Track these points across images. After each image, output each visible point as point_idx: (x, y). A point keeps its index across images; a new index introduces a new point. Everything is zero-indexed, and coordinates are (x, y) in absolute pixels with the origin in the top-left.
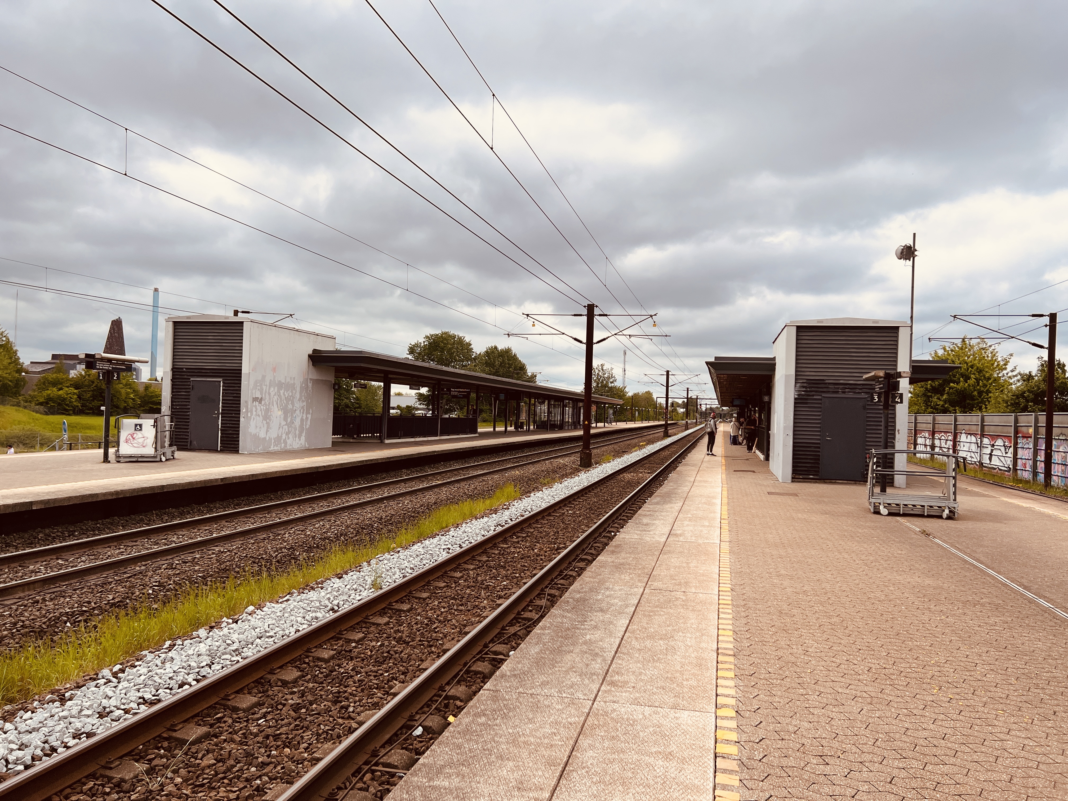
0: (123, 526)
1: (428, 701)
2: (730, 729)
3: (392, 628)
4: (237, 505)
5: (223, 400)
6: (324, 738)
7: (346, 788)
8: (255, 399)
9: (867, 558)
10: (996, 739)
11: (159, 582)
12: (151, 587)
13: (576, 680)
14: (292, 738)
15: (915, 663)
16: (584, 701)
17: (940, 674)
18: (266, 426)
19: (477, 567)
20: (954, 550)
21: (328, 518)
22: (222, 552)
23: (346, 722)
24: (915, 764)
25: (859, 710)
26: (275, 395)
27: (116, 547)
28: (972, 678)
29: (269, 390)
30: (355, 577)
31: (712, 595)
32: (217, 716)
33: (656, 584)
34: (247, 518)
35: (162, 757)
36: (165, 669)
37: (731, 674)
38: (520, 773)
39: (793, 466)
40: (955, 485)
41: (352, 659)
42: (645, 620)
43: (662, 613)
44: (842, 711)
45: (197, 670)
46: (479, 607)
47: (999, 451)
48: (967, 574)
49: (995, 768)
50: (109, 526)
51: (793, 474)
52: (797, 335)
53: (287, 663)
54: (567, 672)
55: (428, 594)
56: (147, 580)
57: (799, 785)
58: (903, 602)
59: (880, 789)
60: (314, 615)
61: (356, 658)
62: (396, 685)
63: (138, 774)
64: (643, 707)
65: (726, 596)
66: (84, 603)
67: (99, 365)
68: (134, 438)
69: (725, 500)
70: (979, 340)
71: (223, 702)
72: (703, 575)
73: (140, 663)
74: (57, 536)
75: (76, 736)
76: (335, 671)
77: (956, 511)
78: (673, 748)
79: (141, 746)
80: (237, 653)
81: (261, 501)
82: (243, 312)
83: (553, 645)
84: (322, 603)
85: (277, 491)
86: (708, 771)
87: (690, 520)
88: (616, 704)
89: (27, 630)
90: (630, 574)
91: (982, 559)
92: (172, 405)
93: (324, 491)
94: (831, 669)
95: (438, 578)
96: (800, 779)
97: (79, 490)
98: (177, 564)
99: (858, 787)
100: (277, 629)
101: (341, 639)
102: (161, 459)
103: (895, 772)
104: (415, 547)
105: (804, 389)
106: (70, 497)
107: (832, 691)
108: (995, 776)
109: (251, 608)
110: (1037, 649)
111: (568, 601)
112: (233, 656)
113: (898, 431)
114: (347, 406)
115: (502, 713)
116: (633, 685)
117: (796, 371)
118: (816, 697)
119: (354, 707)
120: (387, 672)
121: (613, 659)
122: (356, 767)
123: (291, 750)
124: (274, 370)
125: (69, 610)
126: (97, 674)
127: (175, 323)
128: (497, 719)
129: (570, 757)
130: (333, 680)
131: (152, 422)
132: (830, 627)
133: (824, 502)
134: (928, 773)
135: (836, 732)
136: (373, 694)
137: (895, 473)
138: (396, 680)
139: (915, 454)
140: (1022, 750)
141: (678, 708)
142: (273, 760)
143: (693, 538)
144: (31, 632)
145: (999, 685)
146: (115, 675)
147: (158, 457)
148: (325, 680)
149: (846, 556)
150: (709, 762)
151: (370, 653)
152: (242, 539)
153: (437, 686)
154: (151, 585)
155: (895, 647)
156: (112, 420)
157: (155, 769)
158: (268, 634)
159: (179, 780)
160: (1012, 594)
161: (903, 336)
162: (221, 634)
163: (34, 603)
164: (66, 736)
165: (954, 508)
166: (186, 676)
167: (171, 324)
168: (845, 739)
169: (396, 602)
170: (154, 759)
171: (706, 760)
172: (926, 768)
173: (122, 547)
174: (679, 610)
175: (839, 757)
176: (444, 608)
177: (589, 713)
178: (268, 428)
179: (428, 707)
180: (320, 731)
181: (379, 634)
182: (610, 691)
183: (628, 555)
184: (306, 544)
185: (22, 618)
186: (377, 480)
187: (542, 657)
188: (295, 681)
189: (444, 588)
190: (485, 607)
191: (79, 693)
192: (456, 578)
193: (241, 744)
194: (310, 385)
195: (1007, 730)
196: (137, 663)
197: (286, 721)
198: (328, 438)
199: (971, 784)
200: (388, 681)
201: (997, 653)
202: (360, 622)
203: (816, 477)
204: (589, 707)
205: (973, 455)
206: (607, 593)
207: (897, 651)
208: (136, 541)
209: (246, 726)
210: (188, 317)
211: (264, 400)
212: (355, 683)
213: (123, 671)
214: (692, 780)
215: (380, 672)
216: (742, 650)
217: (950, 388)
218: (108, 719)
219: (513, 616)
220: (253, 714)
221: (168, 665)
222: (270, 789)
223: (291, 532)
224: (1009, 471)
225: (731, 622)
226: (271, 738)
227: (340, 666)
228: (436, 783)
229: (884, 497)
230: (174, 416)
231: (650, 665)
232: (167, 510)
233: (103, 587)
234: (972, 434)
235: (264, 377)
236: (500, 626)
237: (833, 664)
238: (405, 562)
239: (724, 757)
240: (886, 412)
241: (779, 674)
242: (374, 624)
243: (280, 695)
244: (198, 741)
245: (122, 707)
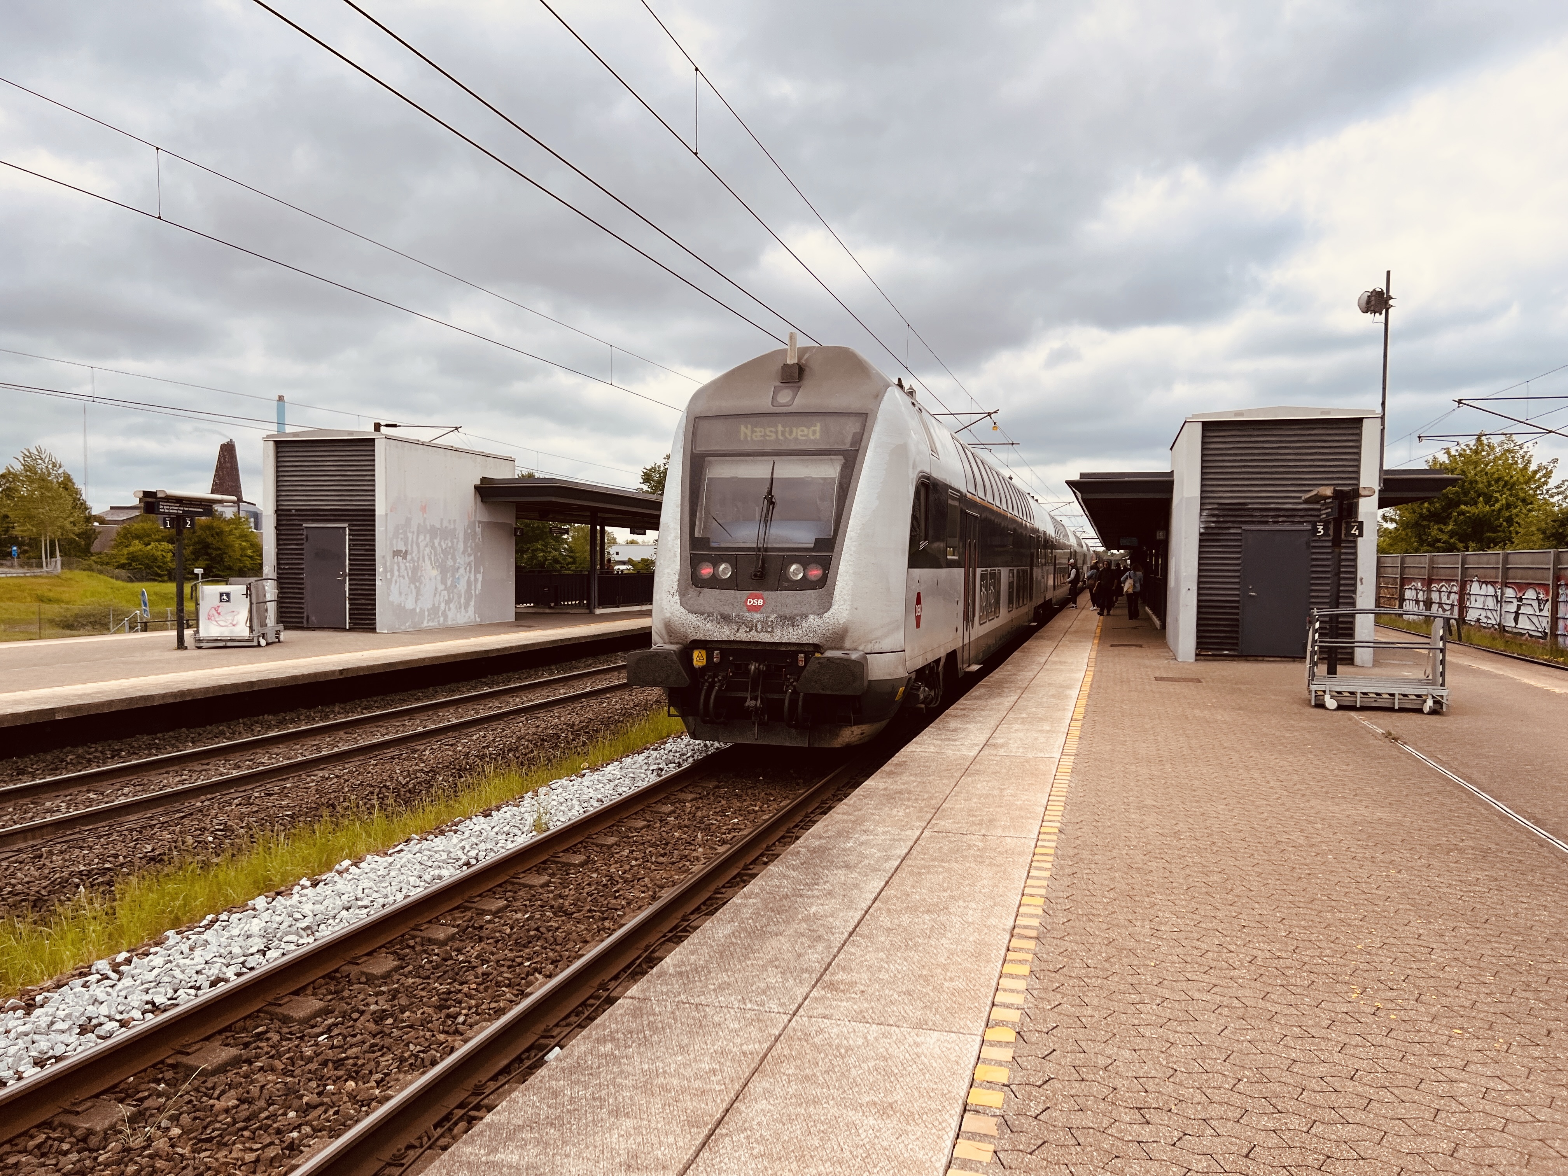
0: (193, 742)
1: (580, 1005)
2: (1000, 1064)
3: (552, 892)
4: (366, 709)
5: (350, 555)
6: (411, 1064)
7: (422, 1146)
8: (397, 553)
9: (1289, 777)
10: (1442, 1078)
11: (226, 824)
12: (212, 832)
13: (773, 982)
14: (364, 1065)
15: (1329, 948)
16: (777, 1016)
17: (1368, 967)
18: (414, 591)
19: (698, 796)
20: (1432, 763)
21: (494, 725)
22: (327, 779)
23: (450, 1039)
24: (1295, 1123)
25: (1220, 1029)
26: (426, 546)
27: (177, 772)
28: (1420, 974)
29: (417, 539)
30: (508, 815)
31: (1026, 841)
32: (257, 1031)
33: (944, 824)
34: (377, 727)
35: (159, 1095)
36: (192, 959)
37: (1025, 970)
38: (639, 1139)
39: (1198, 637)
40: (1442, 662)
41: (481, 940)
42: (910, 881)
43: (940, 869)
44: (1191, 1031)
45: (242, 959)
46: (689, 858)
47: (1530, 608)
48: (1448, 801)
49: (1431, 1130)
50: (173, 742)
51: (1197, 648)
52: (1203, 436)
53: (380, 948)
54: (764, 967)
55: (616, 839)
56: (208, 822)
57: (1092, 1161)
58: (1332, 848)
59: (1227, 1168)
60: (437, 872)
61: (488, 939)
62: (537, 979)
63: (116, 1123)
64: (868, 1025)
65: (1049, 841)
66: (108, 857)
67: (164, 508)
68: (219, 614)
69: (1086, 691)
70: (1503, 438)
71: (271, 1009)
72: (1021, 809)
73: (157, 949)
74: (95, 757)
75: (39, 1063)
76: (451, 958)
77: (1444, 701)
78: (899, 1096)
79: (132, 1078)
80: (309, 932)
81: (403, 701)
82: (387, 426)
83: (755, 923)
84: (452, 855)
85: (427, 687)
86: (945, 1137)
87: (1022, 723)
88: (826, 1021)
89: (18, 898)
90: (908, 807)
91: (1475, 775)
92: (278, 564)
93: (498, 685)
94: (1189, 959)
95: (636, 813)
96: (1096, 1150)
97: (127, 691)
98: (256, 798)
99: (1190, 1163)
100: (375, 895)
101: (470, 909)
102: (259, 642)
103: (1260, 1137)
104: (610, 768)
105: (1215, 519)
106: (112, 701)
107: (1184, 997)
108: (1427, 1145)
109: (346, 863)
110: (1539, 924)
111: (798, 852)
112: (302, 937)
113: (1361, 579)
114: (556, 561)
115: (641, 1036)
116: (862, 988)
117: (1202, 491)
118: (1155, 1007)
119: (466, 1015)
120: (528, 959)
121: (845, 942)
122: (444, 1113)
123: (357, 1084)
124: (424, 509)
125: (83, 868)
126: (90, 967)
127: (278, 444)
128: (630, 1047)
129: (727, 1111)
130: (445, 972)
131: (243, 588)
132: (1204, 890)
133: (1240, 689)
134: (1314, 1139)
135: (1175, 1067)
136: (499, 996)
137: (1356, 644)
138: (540, 973)
139: (1401, 615)
140: (1483, 1098)
141: (924, 1027)
142: (325, 1100)
143: (1021, 750)
144: (23, 900)
145: (1463, 986)
146: (116, 967)
147: (255, 639)
148: (433, 973)
149: (1256, 776)
150: (950, 1121)
151: (508, 931)
152: (361, 758)
153: (596, 982)
154: (212, 829)
155: (1303, 923)
156: (187, 588)
157: (145, 1114)
158: (360, 903)
159: (176, 1131)
160: (1514, 833)
161: (1370, 433)
162: (288, 903)
163: (35, 858)
164: (23, 1062)
165: (1442, 697)
166: (224, 969)
167: (271, 444)
168: (1187, 1079)
169: (563, 851)
170: (146, 1098)
171: (947, 1117)
172: (1313, 1130)
173: (186, 772)
174: (968, 865)
175: (1170, 1111)
176: (636, 860)
177: (780, 1035)
178: (418, 594)
179: (577, 1015)
180: (406, 1055)
181: (530, 900)
182: (824, 998)
183: (913, 778)
184: (454, 765)
185: (13, 881)
186: (578, 668)
187: (732, 943)
188: (387, 975)
189: (642, 829)
190: (698, 859)
191: (56, 996)
192: (664, 813)
193: (284, 1074)
194: (479, 530)
195: (1463, 1063)
196: (153, 950)
197: (359, 1037)
198: (508, 607)
199: (1384, 1159)
200: (528, 975)
201: (1470, 931)
202: (504, 883)
203: (1232, 653)
204: (782, 1026)
205: (1489, 614)
206: (864, 838)
207: (1304, 928)
208: (208, 764)
209: (297, 1046)
210: (295, 434)
211: (411, 554)
212: (476, 978)
213: (128, 961)
214: (915, 1152)
215: (519, 960)
216: (1053, 929)
217: (1459, 514)
218: (91, 1036)
219: (735, 872)
220: (313, 1027)
221: (198, 952)
222: (310, 1146)
223: (434, 747)
224: (1544, 638)
225: (1045, 883)
226: (330, 1065)
227: (459, 951)
228: (499, 1157)
229: (1334, 682)
230: (281, 581)
231: (899, 954)
232: (261, 717)
233: (141, 832)
234: (1489, 582)
235: (408, 520)
236: (713, 888)
237: (1195, 952)
238: (590, 790)
239: (978, 1112)
240: (1337, 550)
241: (1102, 970)
242: (525, 886)
243: (361, 997)
244: (222, 1069)
245: (118, 1017)
